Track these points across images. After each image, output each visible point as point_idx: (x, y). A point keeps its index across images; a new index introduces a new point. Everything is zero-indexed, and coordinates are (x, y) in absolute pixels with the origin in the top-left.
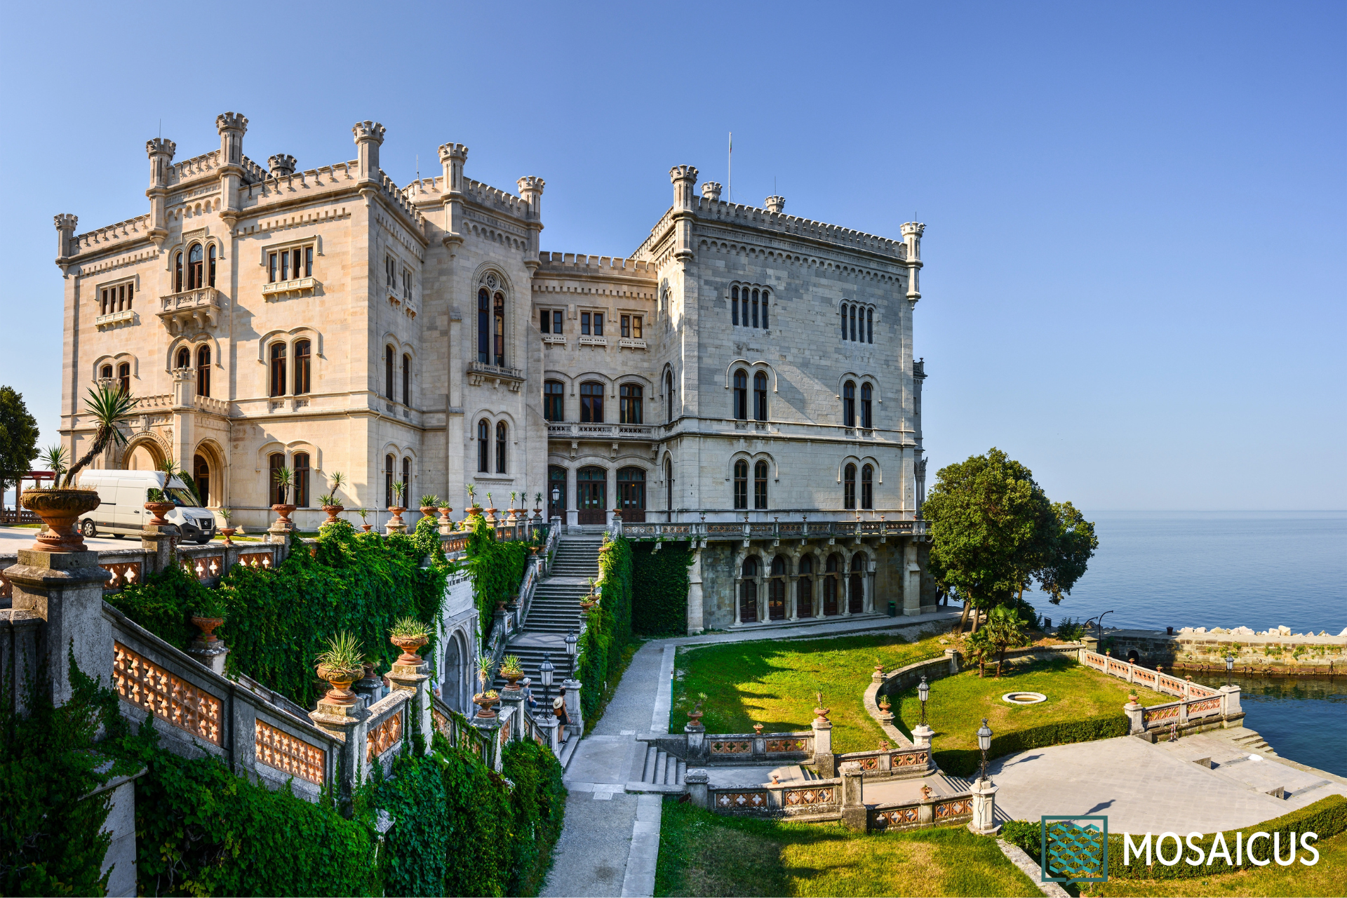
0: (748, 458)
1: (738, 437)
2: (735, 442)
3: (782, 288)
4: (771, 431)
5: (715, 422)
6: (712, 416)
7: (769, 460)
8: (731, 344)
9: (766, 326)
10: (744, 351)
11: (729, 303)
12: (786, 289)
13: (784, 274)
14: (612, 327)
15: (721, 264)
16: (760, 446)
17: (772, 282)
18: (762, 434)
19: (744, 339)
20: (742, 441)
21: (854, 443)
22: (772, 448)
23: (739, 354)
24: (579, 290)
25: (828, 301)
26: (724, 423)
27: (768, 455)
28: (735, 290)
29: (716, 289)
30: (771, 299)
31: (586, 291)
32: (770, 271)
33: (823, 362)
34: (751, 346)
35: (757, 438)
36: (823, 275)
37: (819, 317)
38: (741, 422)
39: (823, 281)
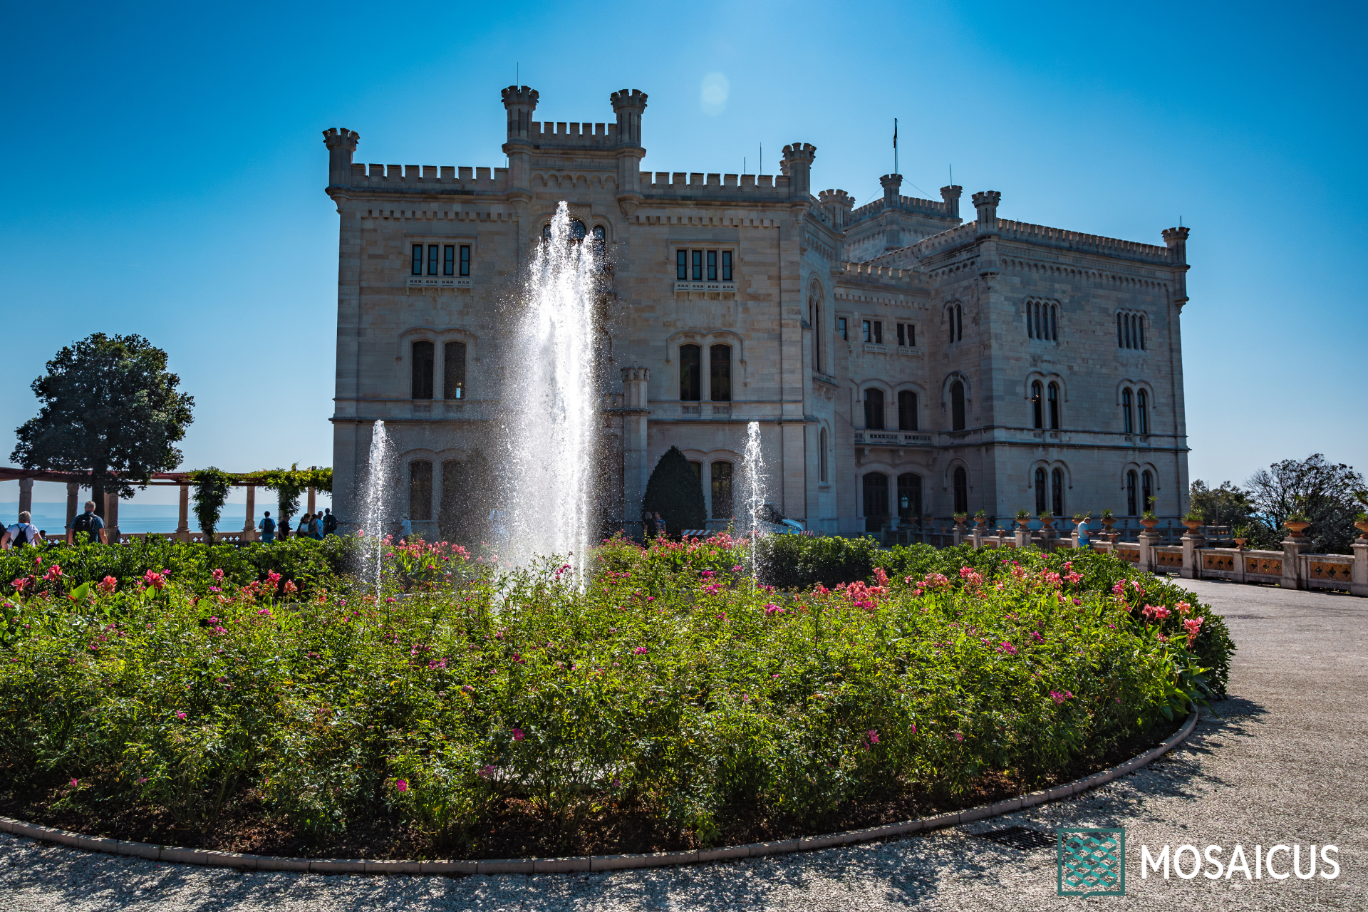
0: (1045, 466)
1: (1037, 445)
2: (1035, 450)
3: (1067, 301)
4: (1065, 438)
5: (1018, 432)
6: (1015, 426)
7: (1063, 468)
8: (1028, 357)
9: (1055, 338)
10: (1039, 364)
11: (1025, 315)
12: (1071, 302)
13: (1068, 287)
14: (889, 335)
15: (1017, 280)
16: (1054, 454)
17: (1057, 296)
18: (1056, 441)
19: (1039, 352)
20: (1041, 449)
21: (1134, 449)
22: (1066, 455)
23: (1035, 366)
24: (863, 299)
25: (1104, 311)
26: (1025, 432)
27: (1063, 463)
28: (1029, 304)
29: (1014, 304)
30: (1058, 312)
31: (868, 299)
32: (1057, 286)
33: (1104, 371)
34: (1045, 358)
35: (1053, 445)
36: (1100, 286)
37: (1098, 327)
38: (1039, 431)
39: (1100, 292)
